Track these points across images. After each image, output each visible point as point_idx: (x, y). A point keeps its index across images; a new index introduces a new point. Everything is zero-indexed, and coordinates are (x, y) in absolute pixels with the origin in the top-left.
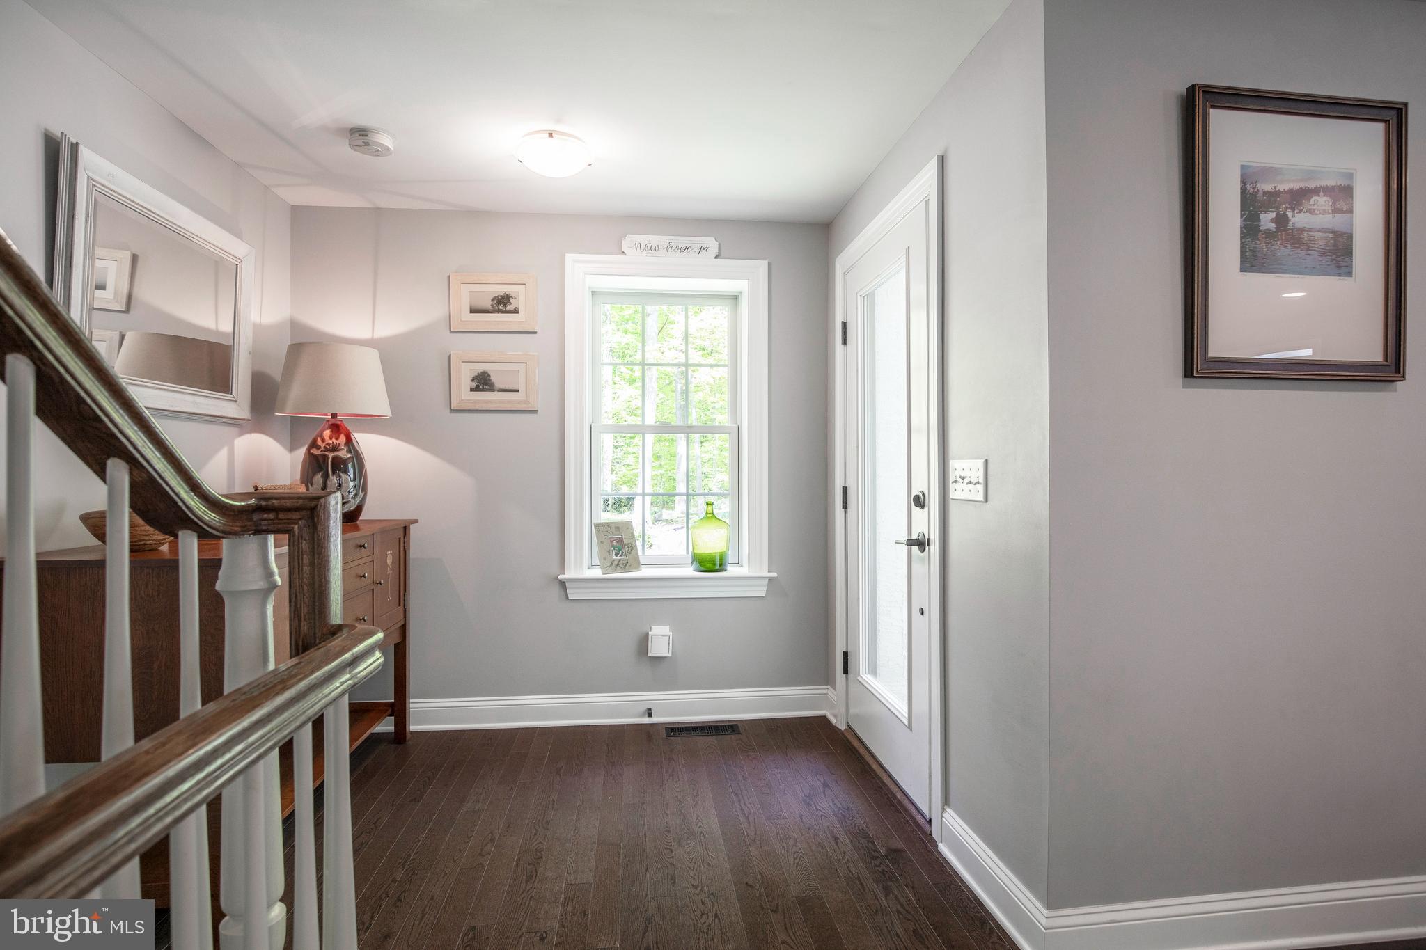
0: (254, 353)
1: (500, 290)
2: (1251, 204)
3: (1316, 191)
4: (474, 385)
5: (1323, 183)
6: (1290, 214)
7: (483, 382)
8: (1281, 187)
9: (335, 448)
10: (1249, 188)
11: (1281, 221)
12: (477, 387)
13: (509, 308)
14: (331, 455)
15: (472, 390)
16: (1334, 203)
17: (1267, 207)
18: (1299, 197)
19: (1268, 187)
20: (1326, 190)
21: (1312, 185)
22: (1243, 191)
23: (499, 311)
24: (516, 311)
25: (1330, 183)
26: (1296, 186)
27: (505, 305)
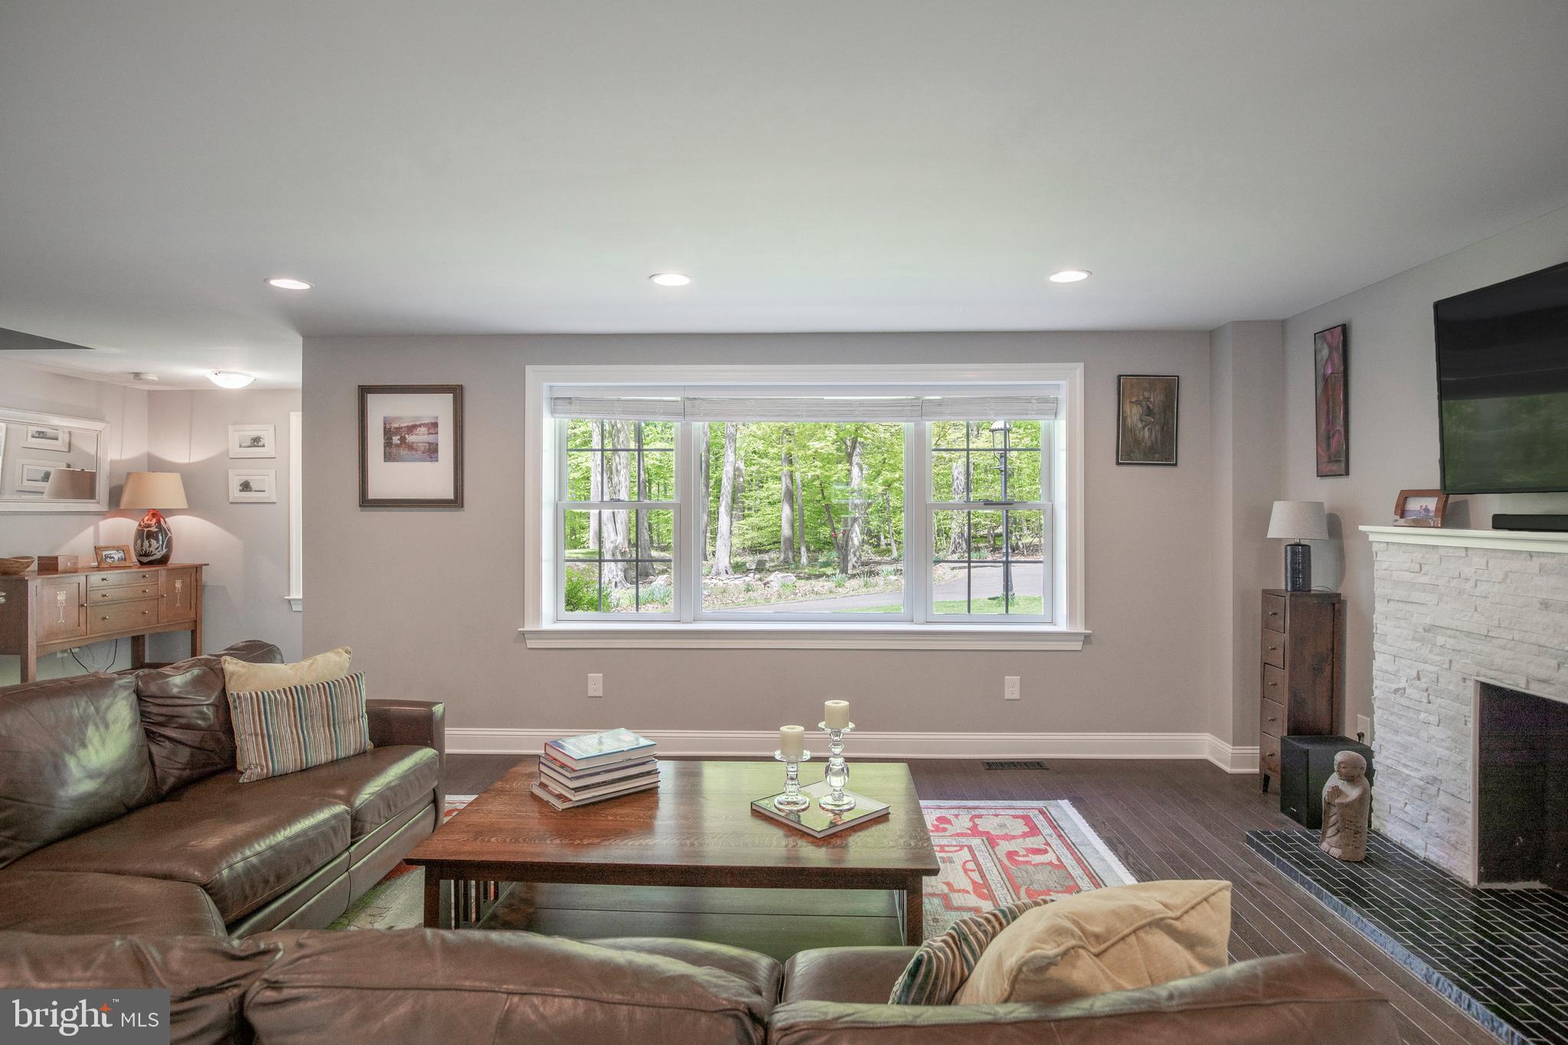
0: (111, 476)
1: (255, 434)
2: (388, 433)
3: (420, 426)
4: (241, 488)
5: (424, 422)
6: (407, 436)
7: (246, 486)
8: (402, 425)
9: (149, 526)
10: (388, 427)
11: (403, 439)
12: (243, 489)
13: (260, 444)
14: (146, 530)
15: (240, 491)
16: (428, 430)
17: (396, 434)
18: (411, 429)
19: (397, 425)
20: (424, 425)
21: (418, 423)
22: (385, 428)
23: (255, 446)
24: (263, 446)
25: (427, 422)
26: (410, 424)
27: (258, 443)
